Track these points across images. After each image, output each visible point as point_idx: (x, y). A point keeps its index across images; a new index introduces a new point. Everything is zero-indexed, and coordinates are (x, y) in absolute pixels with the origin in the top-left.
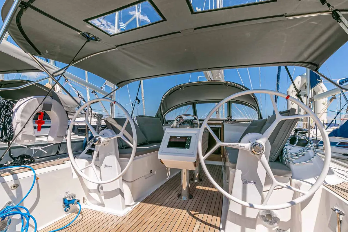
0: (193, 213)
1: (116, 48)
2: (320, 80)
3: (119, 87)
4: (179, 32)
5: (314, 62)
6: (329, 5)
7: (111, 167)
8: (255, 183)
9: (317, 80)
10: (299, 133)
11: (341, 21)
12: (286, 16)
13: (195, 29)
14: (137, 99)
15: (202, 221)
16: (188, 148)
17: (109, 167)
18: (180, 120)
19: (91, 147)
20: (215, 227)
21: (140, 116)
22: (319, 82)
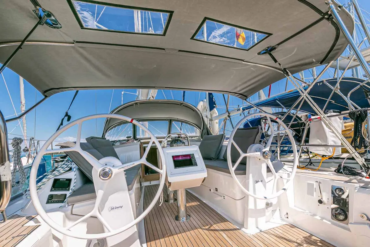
0: (207, 227)
1: (74, 43)
2: (216, 105)
3: (46, 97)
4: (164, 49)
5: (244, 94)
6: (280, 65)
7: (121, 207)
8: (262, 181)
9: (214, 105)
10: (263, 142)
11: (289, 75)
12: (244, 61)
13: (180, 51)
14: (67, 115)
15: (222, 230)
16: (197, 165)
17: (118, 208)
18: (128, 140)
19: (51, 190)
20: (235, 229)
21: (92, 138)
22: (215, 107)
